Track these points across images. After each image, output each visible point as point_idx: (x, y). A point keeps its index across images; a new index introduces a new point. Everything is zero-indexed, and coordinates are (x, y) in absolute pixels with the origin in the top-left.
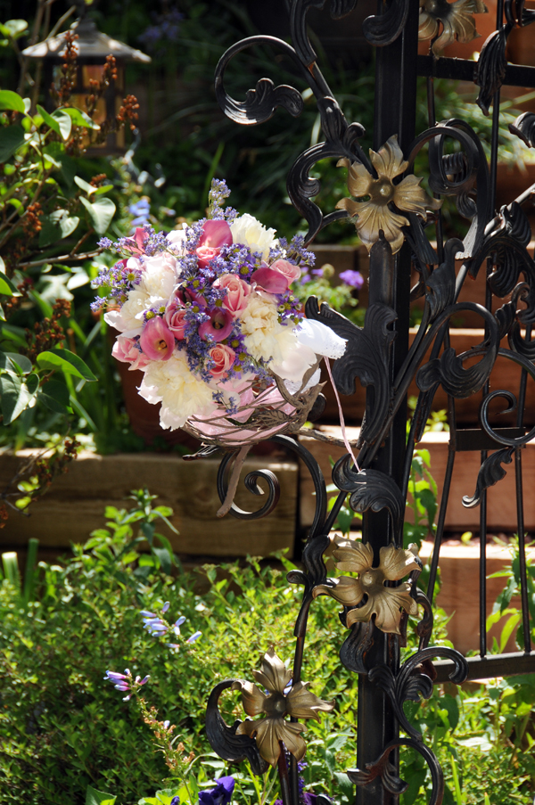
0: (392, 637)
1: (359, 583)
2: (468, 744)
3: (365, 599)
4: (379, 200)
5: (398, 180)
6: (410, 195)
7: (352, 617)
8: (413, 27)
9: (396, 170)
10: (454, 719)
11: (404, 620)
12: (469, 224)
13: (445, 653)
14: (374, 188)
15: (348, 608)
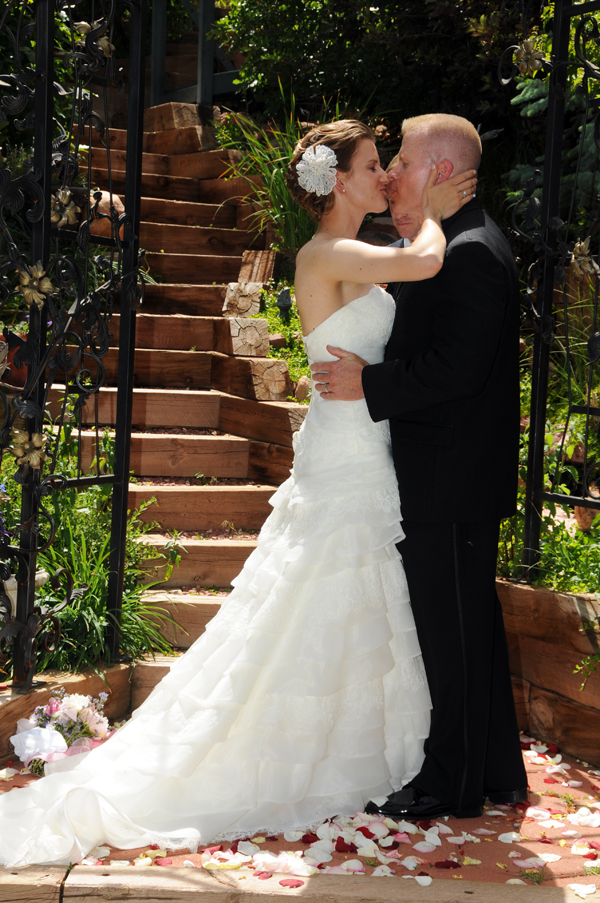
0: (37, 470)
1: (23, 448)
2: (81, 511)
3: (25, 454)
4: (33, 288)
5: (41, 279)
6: (47, 285)
7: (19, 462)
8: (48, 216)
9: (40, 275)
10: (73, 502)
11: (42, 462)
12: (73, 301)
13: (59, 477)
14: (31, 282)
15: (18, 458)
